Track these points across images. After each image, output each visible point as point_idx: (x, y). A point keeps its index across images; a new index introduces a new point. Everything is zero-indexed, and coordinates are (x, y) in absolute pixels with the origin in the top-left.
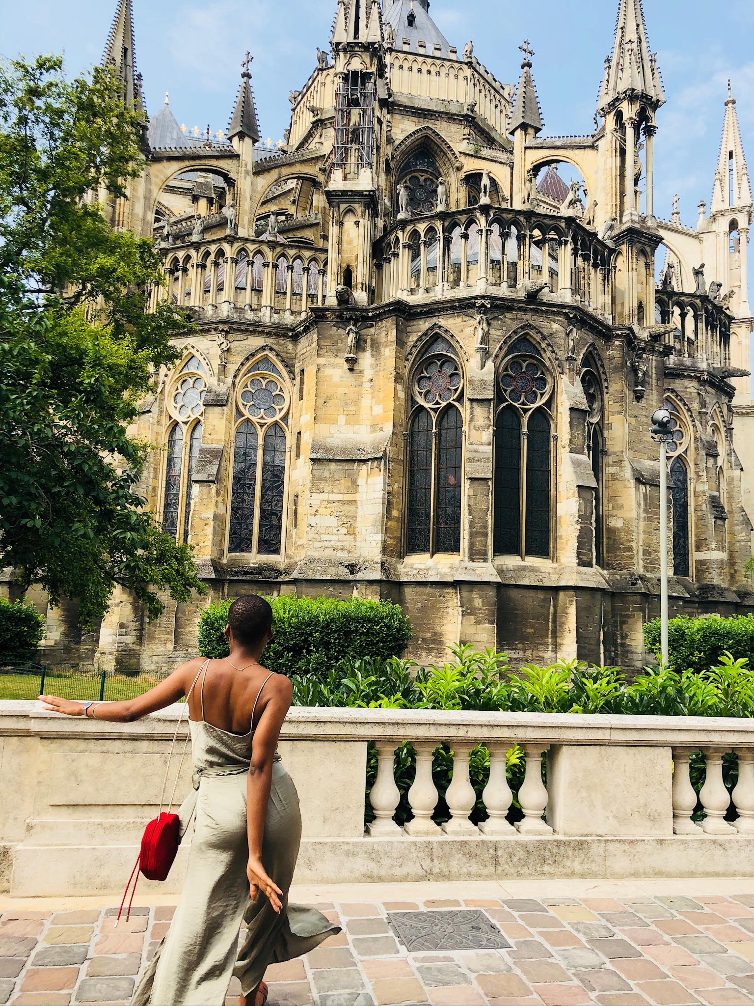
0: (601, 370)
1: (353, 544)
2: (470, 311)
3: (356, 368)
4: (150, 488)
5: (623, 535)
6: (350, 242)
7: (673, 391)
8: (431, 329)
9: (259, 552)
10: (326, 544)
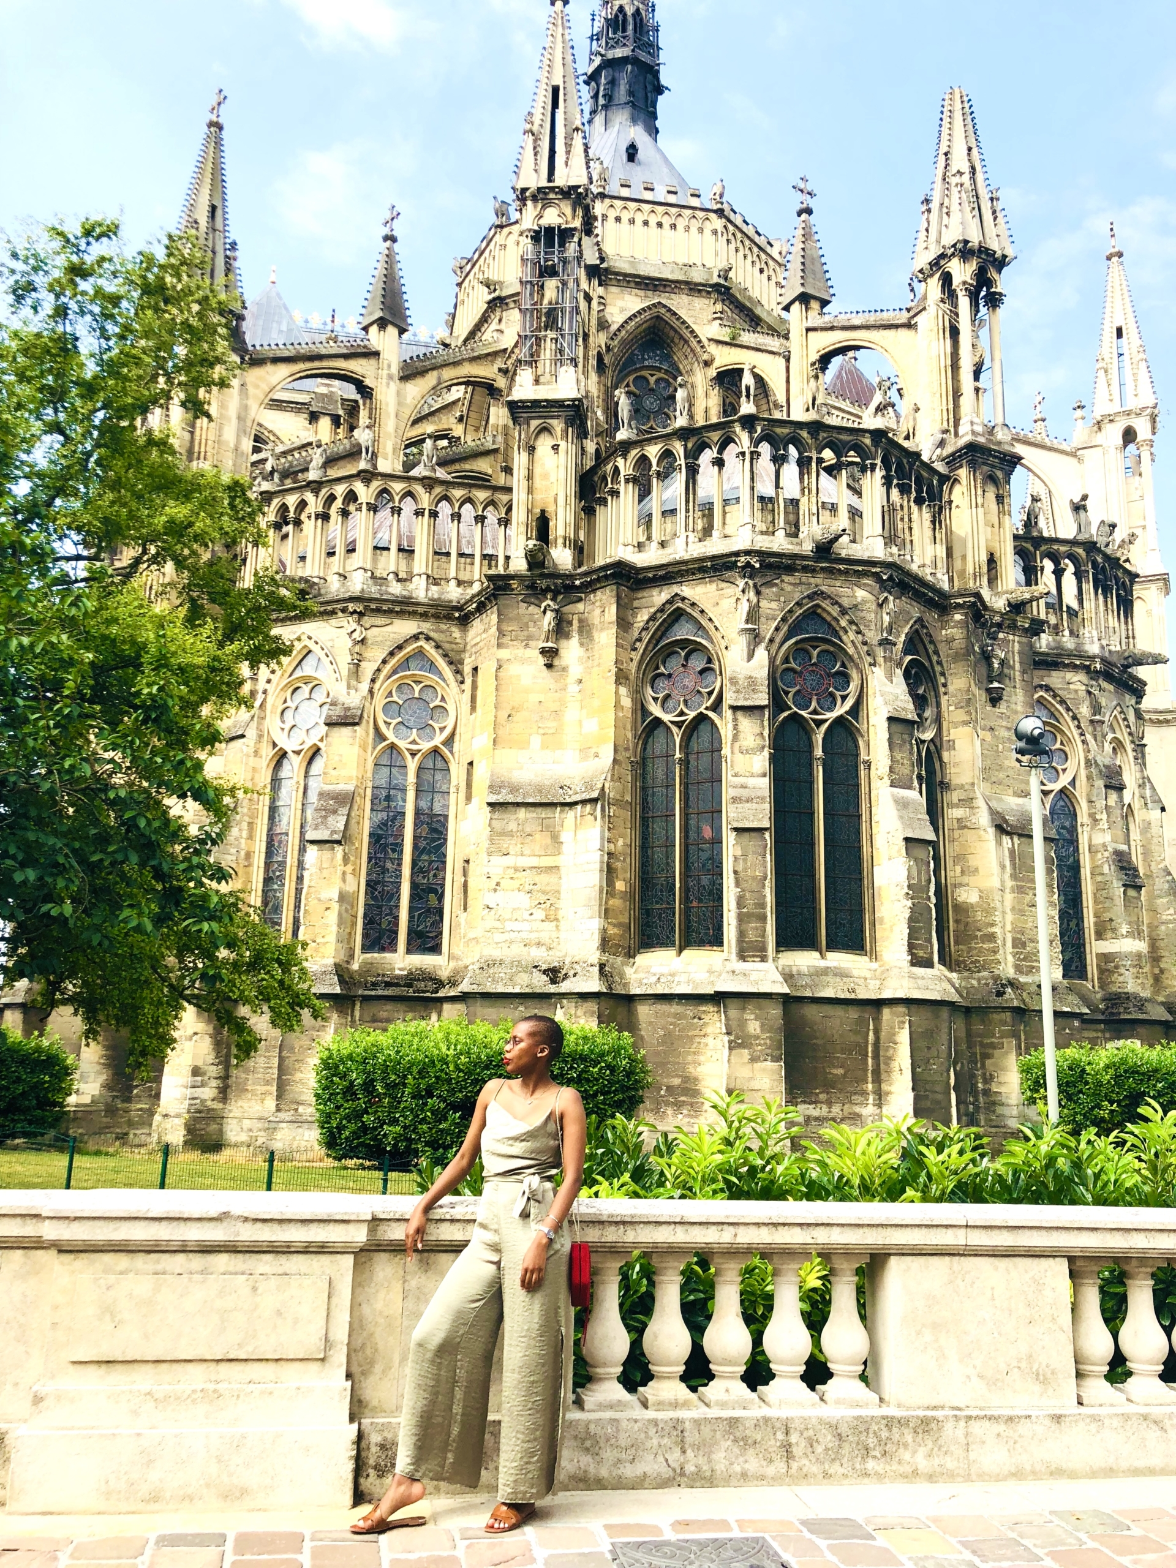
0: (935, 658)
1: (554, 935)
2: (728, 574)
3: (556, 662)
4: (243, 853)
5: (979, 916)
6: (545, 476)
7: (1048, 688)
8: (670, 602)
9: (409, 951)
10: (513, 935)
